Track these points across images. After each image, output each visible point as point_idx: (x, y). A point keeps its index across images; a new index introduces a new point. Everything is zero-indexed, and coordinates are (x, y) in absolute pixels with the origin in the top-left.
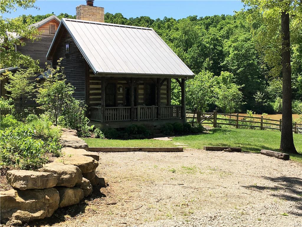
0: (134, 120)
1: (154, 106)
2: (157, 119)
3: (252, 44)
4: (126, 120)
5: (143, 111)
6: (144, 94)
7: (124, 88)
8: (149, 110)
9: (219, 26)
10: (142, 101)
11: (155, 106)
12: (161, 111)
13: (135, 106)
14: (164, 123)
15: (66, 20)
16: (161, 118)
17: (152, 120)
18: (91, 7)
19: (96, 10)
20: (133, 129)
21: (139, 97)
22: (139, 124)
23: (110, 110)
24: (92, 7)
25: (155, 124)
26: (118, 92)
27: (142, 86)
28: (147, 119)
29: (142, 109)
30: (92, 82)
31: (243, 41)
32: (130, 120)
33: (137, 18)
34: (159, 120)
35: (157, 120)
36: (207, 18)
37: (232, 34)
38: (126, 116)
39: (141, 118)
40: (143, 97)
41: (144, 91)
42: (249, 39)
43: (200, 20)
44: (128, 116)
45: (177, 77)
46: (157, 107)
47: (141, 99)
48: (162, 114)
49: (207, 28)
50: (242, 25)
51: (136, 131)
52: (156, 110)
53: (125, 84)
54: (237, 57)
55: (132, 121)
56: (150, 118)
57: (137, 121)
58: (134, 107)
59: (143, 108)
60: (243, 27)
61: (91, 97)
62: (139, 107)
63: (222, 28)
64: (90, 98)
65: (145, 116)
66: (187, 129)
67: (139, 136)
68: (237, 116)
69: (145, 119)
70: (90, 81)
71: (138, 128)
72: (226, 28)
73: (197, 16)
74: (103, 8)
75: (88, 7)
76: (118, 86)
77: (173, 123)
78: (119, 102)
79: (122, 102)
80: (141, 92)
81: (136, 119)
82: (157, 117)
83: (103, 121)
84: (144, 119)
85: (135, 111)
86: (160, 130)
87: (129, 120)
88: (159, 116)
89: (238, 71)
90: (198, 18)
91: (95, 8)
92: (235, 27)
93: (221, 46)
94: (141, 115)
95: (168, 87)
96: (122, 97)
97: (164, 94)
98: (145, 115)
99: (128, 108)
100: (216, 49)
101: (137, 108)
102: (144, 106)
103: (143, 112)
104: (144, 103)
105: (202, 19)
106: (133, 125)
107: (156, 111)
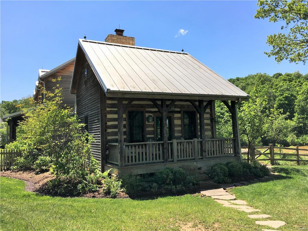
0: (169, 160)
1: (196, 139)
2: (202, 157)
4: (156, 161)
5: (181, 147)
6: (181, 125)
7: (155, 118)
8: (189, 145)
10: (180, 135)
11: (198, 140)
12: (207, 147)
13: (168, 140)
14: (212, 162)
15: (83, 41)
16: (207, 156)
17: (194, 159)
18: (120, 37)
19: (126, 40)
20: (165, 176)
21: (176, 129)
22: (176, 166)
23: (132, 147)
24: (122, 37)
25: (199, 164)
26: (147, 123)
27: (179, 115)
28: (188, 158)
29: (179, 145)
30: (111, 111)
32: (163, 161)
34: (204, 159)
35: (202, 159)
38: (156, 154)
39: (178, 158)
40: (180, 128)
41: (181, 121)
44: (159, 154)
45: (225, 99)
46: (201, 141)
47: (178, 131)
48: (208, 151)
51: (171, 180)
52: (199, 145)
53: (155, 112)
55: (165, 162)
56: (192, 157)
57: (173, 161)
58: (168, 142)
59: (181, 143)
61: (109, 130)
62: (175, 142)
64: (107, 131)
65: (184, 154)
66: (248, 171)
67: (176, 187)
68: (297, 150)
69: (185, 158)
70: (108, 109)
71: (174, 173)
74: (134, 38)
75: (116, 36)
76: (147, 115)
77: (225, 163)
78: (148, 136)
79: (152, 136)
80: (177, 122)
81: (172, 158)
82: (202, 155)
83: (122, 165)
84: (182, 158)
85: (170, 148)
86: (208, 174)
87: (161, 160)
88: (204, 154)
91: (125, 38)
94: (178, 152)
95: (211, 115)
96: (152, 129)
97: (208, 125)
98: (184, 152)
99: (159, 144)
101: (172, 144)
102: (183, 140)
103: (181, 150)
104: (181, 136)
106: (167, 168)
107: (199, 147)
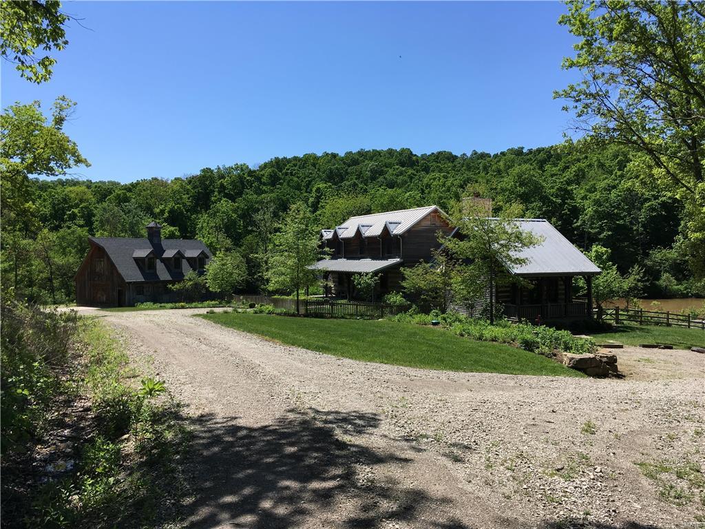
3: (620, 194)
9: (561, 165)
31: (605, 189)
33: (433, 153)
36: (539, 151)
37: (584, 177)
42: (614, 187)
43: (527, 154)
49: (541, 168)
50: (599, 162)
54: (600, 216)
60: (601, 165)
63: (568, 167)
72: (574, 168)
73: (523, 148)
89: (602, 236)
90: (525, 151)
92: (588, 166)
93: (572, 199)
100: (566, 203)
105: (530, 151)
